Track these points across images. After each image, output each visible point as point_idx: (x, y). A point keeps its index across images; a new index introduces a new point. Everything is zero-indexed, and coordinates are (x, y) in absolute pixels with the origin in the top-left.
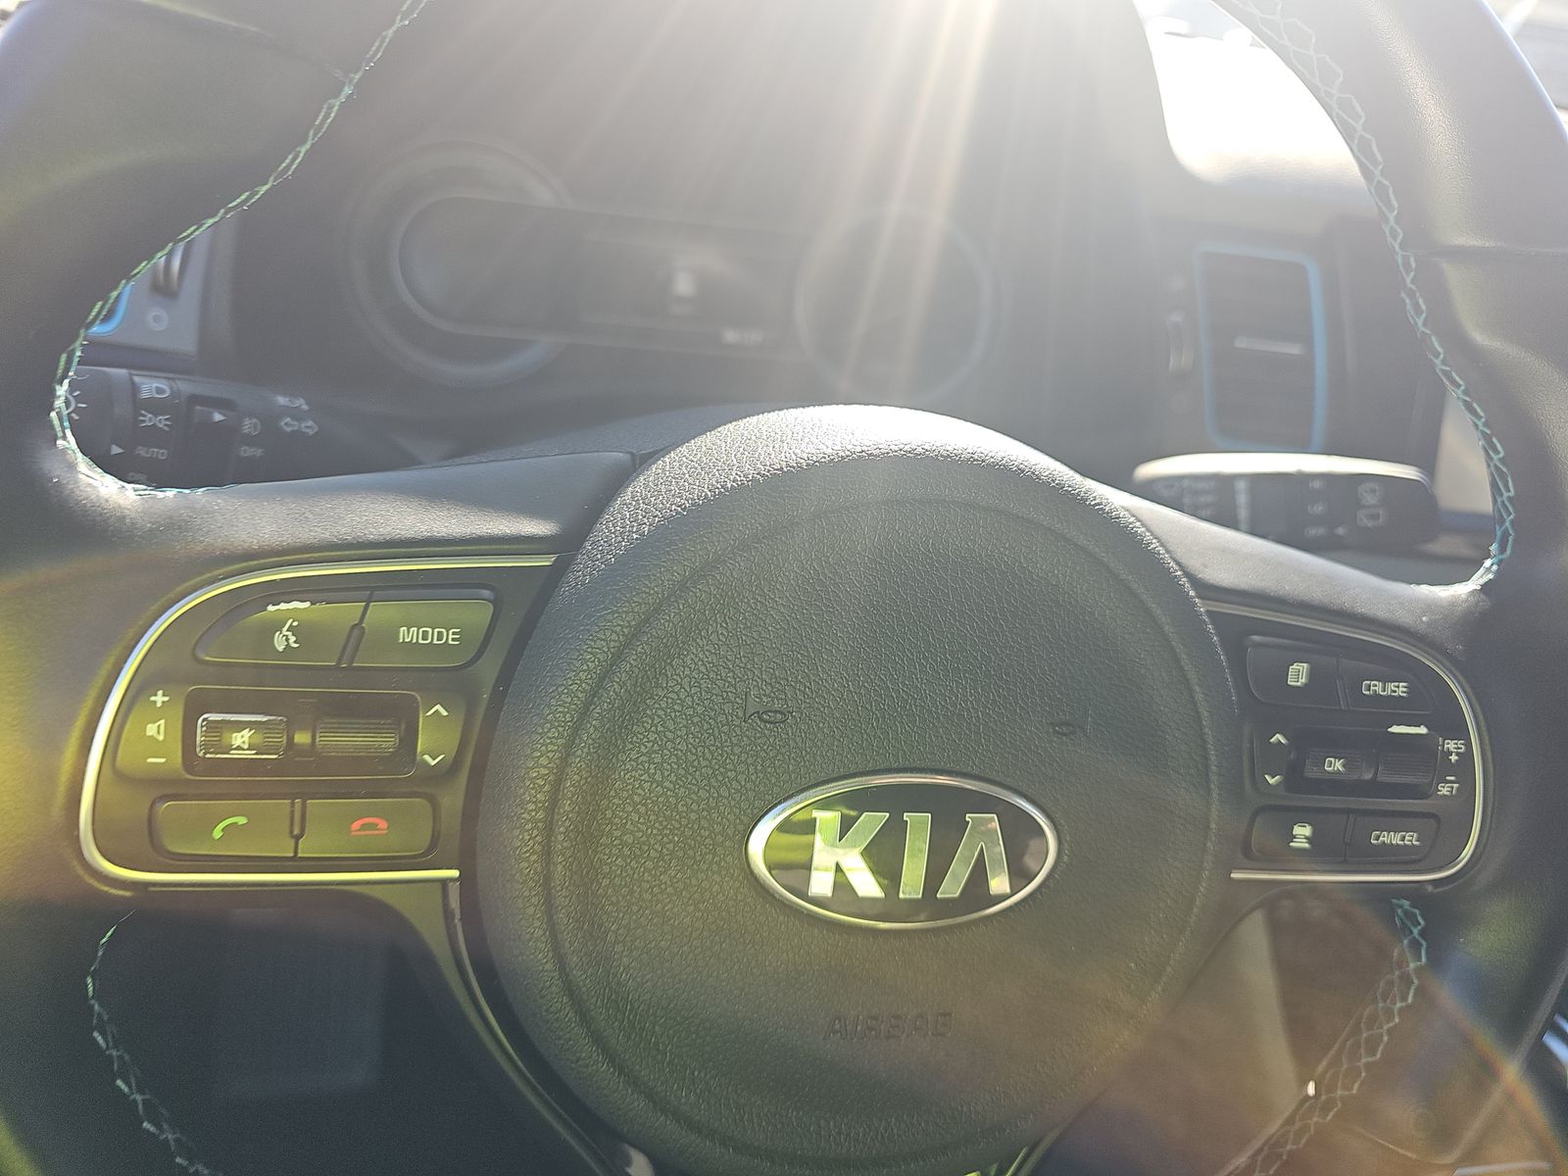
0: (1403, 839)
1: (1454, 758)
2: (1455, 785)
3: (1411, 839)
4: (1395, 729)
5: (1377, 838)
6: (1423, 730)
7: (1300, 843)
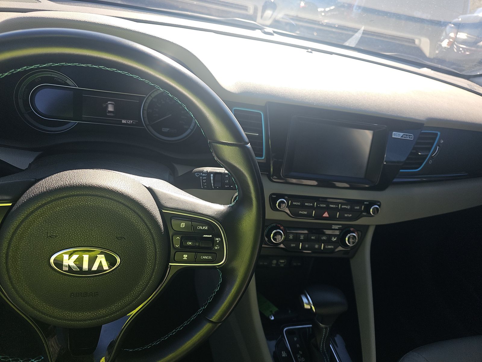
0: (208, 257)
1: (218, 242)
2: (219, 247)
3: (210, 258)
4: (204, 236)
5: (202, 257)
6: (211, 236)
7: (185, 258)
